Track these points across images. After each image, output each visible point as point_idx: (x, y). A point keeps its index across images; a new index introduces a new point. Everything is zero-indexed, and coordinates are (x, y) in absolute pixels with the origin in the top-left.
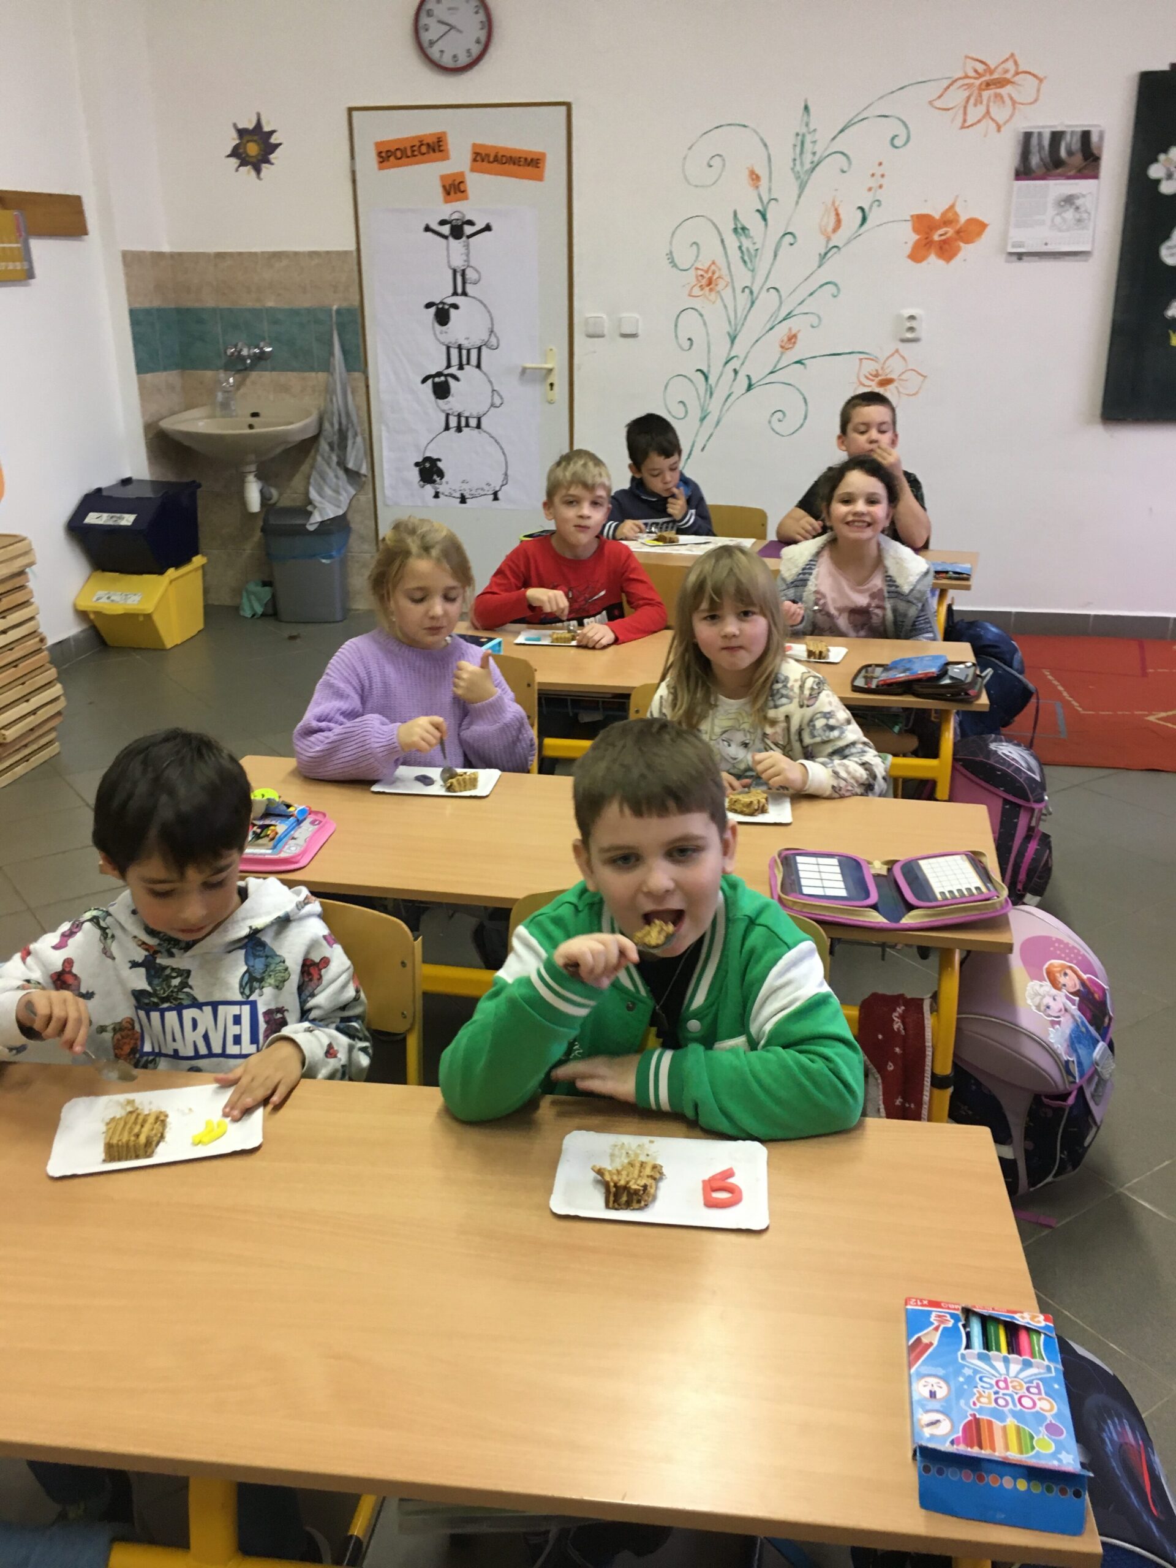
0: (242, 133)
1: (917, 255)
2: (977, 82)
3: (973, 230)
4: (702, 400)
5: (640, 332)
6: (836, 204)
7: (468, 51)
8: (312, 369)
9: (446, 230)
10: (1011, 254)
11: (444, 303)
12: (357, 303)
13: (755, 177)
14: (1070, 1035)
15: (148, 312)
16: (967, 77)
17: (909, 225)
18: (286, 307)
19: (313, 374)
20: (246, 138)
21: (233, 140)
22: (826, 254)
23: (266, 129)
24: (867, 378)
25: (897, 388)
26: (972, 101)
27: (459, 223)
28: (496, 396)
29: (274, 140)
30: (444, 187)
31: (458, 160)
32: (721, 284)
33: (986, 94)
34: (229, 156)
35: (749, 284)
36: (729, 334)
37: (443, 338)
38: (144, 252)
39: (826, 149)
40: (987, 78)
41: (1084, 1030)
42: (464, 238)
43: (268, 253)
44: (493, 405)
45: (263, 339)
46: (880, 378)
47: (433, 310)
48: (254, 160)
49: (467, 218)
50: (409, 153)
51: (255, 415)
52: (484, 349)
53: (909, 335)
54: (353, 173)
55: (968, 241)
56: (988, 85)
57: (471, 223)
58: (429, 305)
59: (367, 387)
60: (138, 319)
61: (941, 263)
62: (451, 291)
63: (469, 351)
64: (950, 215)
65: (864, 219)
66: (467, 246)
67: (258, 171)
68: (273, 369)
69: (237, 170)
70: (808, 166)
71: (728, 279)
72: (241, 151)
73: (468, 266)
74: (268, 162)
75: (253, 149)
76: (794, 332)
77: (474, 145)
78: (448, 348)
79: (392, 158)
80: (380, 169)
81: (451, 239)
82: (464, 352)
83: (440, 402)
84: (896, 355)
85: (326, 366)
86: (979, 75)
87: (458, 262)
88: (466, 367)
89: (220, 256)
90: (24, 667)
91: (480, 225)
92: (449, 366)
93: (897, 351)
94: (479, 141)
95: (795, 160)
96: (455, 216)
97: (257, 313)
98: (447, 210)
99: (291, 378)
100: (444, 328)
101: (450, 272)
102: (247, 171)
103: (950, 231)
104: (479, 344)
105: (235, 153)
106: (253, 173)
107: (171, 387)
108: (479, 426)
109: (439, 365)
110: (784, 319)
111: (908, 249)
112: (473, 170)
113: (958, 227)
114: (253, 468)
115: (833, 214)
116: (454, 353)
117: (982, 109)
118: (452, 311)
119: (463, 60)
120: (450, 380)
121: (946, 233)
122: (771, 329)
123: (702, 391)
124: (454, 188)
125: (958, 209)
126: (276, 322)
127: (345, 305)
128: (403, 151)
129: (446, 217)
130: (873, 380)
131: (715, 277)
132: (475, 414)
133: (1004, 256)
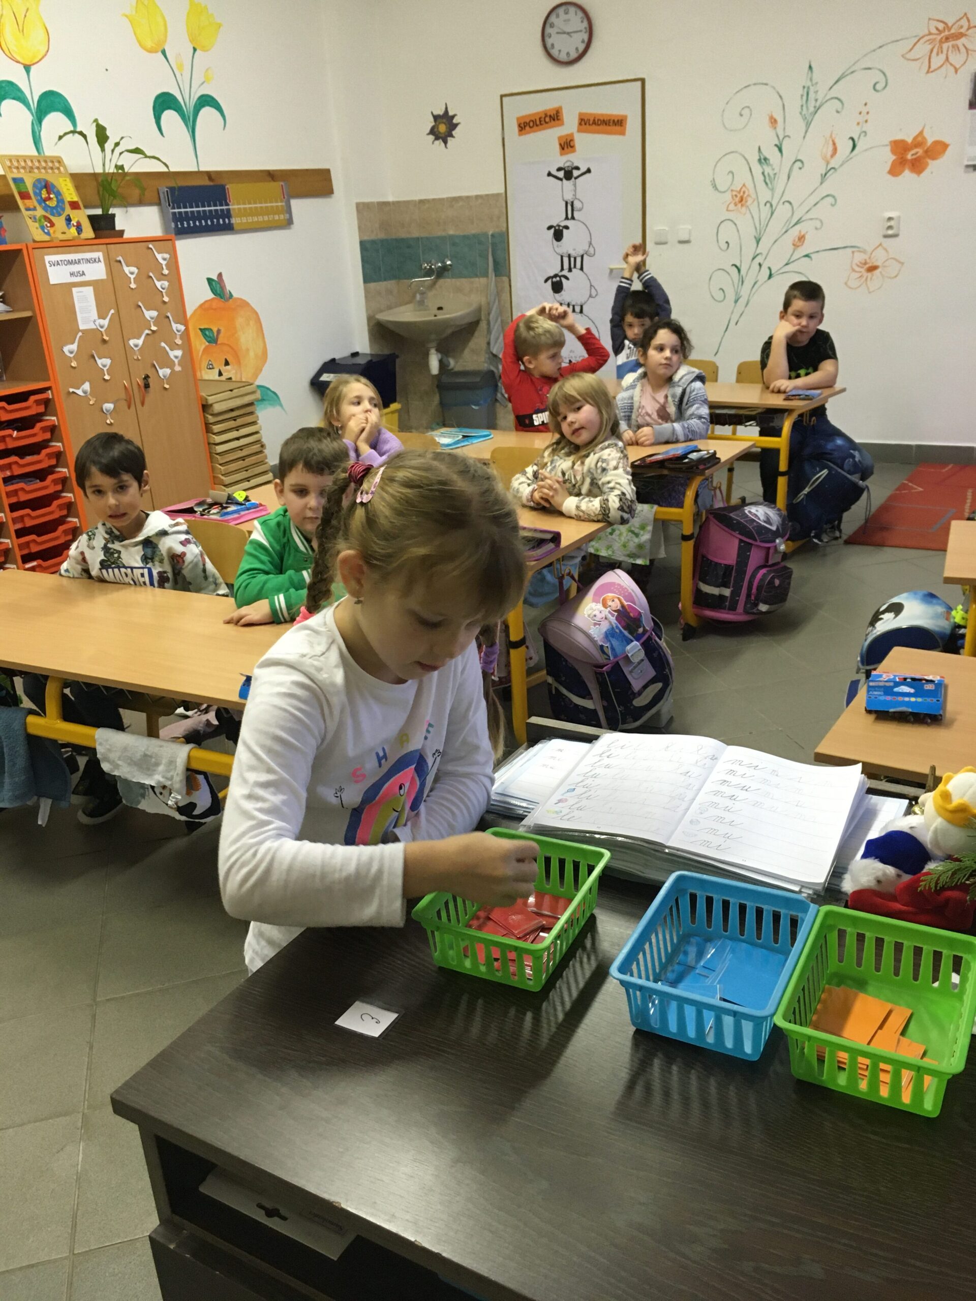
0: (436, 118)
1: (895, 171)
2: (939, 38)
3: (938, 149)
4: (736, 286)
5: (692, 239)
6: (833, 136)
7: (577, 49)
8: (476, 276)
9: (561, 174)
10: (968, 166)
11: (559, 226)
12: (504, 229)
13: (773, 121)
14: (606, 632)
15: (373, 242)
16: (930, 34)
17: (889, 148)
18: (461, 234)
19: (477, 279)
20: (439, 120)
21: (430, 123)
22: (826, 174)
23: (451, 113)
24: (858, 266)
25: (881, 272)
26: (935, 51)
27: (570, 169)
28: (593, 290)
29: (455, 121)
30: (560, 145)
31: (570, 125)
32: (749, 202)
33: (945, 46)
34: (428, 134)
35: (770, 200)
36: (755, 237)
37: (560, 251)
38: (372, 203)
39: (826, 95)
40: (947, 33)
41: (617, 631)
42: (573, 179)
43: (450, 198)
44: (591, 296)
45: (447, 257)
46: (867, 266)
47: (552, 231)
48: (443, 135)
49: (576, 164)
50: (538, 123)
51: (440, 308)
52: (585, 257)
53: (890, 232)
54: (503, 139)
55: (934, 159)
56: (947, 39)
57: (577, 168)
58: (549, 228)
59: (510, 286)
60: (364, 246)
61: (914, 176)
62: (564, 216)
63: (575, 259)
64: (920, 139)
65: (854, 147)
66: (575, 185)
67: (445, 142)
68: (452, 278)
69: (433, 143)
70: (812, 109)
71: (754, 196)
72: (436, 130)
73: (576, 198)
74: (452, 136)
75: (442, 128)
76: (802, 234)
77: (580, 114)
78: (562, 257)
79: (527, 128)
80: (520, 135)
81: (564, 180)
82: (572, 260)
83: (556, 295)
84: (880, 247)
85: (486, 275)
86: (940, 32)
87: (569, 197)
88: (574, 270)
89: (422, 202)
90: (249, 461)
91: (583, 169)
92: (562, 269)
93: (880, 245)
94: (584, 111)
95: (802, 106)
96: (567, 165)
97: (443, 239)
98: (563, 161)
99: (463, 282)
100: (559, 243)
101: (564, 204)
102: (439, 143)
103: (920, 151)
104: (581, 253)
105: (433, 132)
106: (443, 144)
107: (389, 292)
108: (581, 312)
109: (556, 270)
110: (796, 224)
111: (888, 167)
112: (579, 131)
113: (926, 148)
114: (434, 344)
115: (831, 143)
116: (566, 260)
117: (942, 57)
118: (565, 231)
119: (574, 55)
120: (564, 280)
121: (917, 153)
122: (786, 232)
123: (736, 281)
124: (567, 145)
125: (925, 134)
126: (454, 244)
127: (497, 230)
128: (534, 122)
129: (561, 165)
130: (862, 268)
131: (745, 196)
132: (579, 303)
133: (962, 169)
